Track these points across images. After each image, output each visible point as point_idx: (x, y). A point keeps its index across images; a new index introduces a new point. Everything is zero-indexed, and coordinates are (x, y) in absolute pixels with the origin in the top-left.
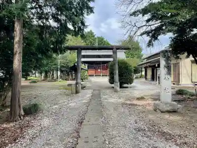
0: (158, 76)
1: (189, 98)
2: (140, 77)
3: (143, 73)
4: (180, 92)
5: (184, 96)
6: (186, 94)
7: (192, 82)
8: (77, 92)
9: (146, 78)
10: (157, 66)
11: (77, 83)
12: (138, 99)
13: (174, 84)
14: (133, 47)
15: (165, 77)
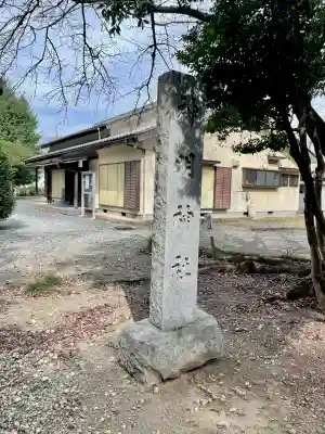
0: (83, 192)
2: (32, 194)
9: (49, 198)
10: (81, 165)
12: (35, 289)
13: (124, 214)
14: (12, 111)
15: (180, 207)
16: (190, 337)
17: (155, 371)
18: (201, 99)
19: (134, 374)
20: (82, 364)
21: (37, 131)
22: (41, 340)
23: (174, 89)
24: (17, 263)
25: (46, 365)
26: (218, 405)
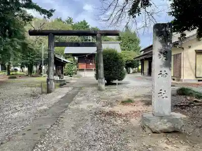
1: (196, 101)
3: (140, 67)
4: (182, 92)
5: (188, 98)
6: (191, 94)
7: (196, 77)
8: (49, 91)
9: (142, 73)
11: (48, 80)
12: (124, 103)
13: (174, 79)
14: (130, 38)
15: (161, 71)
16: (165, 120)
17: (150, 129)
18: (169, 31)
19: (143, 128)
20: (129, 123)
21: (140, 45)
22: (120, 116)
23: (157, 30)
24: (121, 95)
25: (119, 122)
26: (168, 143)
